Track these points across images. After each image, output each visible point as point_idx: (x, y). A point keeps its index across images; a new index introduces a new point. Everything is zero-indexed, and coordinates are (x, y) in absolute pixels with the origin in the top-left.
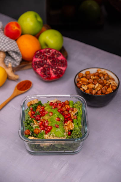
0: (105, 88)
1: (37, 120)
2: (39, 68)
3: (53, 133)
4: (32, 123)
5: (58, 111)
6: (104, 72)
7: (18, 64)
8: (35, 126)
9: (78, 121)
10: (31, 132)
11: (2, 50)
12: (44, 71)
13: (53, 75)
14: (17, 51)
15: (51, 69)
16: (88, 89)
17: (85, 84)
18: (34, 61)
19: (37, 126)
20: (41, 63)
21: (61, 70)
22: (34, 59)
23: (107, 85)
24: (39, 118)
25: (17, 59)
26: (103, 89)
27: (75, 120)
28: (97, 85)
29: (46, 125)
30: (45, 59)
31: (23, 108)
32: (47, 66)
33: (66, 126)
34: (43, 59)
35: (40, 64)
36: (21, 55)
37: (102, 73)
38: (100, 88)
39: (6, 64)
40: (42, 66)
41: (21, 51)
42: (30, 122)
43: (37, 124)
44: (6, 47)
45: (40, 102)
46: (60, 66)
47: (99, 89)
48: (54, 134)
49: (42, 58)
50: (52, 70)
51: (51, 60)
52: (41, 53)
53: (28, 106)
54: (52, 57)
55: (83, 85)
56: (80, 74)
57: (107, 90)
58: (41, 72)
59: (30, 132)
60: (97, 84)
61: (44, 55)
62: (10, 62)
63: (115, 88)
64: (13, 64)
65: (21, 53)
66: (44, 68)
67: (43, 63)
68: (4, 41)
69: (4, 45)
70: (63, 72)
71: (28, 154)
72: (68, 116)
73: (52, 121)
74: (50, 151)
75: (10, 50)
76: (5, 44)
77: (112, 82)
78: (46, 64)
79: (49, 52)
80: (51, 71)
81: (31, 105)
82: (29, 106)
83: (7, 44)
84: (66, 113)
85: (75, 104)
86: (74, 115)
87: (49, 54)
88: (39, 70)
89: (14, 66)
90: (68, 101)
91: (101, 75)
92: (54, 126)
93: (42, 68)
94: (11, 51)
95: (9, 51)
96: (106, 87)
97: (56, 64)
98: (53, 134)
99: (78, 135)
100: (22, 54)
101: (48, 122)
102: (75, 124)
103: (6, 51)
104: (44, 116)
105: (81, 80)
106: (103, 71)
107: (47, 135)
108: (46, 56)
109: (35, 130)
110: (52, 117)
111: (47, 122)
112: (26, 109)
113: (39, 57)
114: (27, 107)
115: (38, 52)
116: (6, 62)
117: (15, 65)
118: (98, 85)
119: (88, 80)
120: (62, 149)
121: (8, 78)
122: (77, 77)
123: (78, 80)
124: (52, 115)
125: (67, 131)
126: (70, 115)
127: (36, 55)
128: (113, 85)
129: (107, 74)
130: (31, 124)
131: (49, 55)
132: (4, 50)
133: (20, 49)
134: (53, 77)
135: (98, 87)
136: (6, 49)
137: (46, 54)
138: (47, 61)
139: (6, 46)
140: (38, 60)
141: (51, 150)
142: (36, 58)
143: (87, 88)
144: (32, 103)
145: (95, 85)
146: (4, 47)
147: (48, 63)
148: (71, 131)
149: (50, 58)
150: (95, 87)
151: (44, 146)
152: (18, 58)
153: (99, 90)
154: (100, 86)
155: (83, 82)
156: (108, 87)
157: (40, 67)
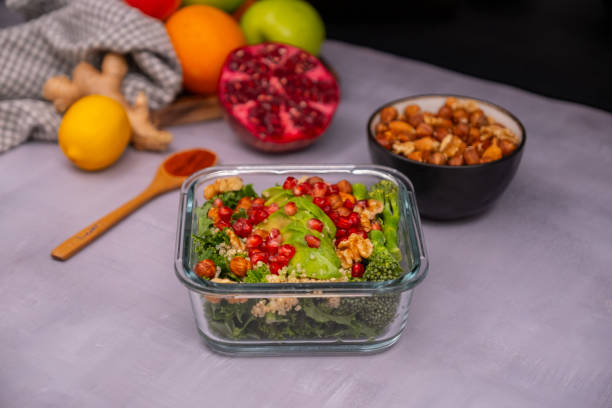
0: (477, 148)
1: (241, 234)
2: (241, 102)
3: (299, 265)
4: (223, 244)
5: (314, 202)
6: (470, 106)
7: (168, 98)
8: (232, 252)
9: (386, 237)
10: (219, 268)
11: (115, 48)
12: (259, 113)
13: (291, 129)
14: (166, 51)
15: (283, 107)
16: (416, 150)
17: (406, 137)
18: (227, 82)
19: (239, 251)
20: (250, 89)
21: (319, 113)
22: (227, 76)
23: (483, 138)
24: (247, 227)
25: (167, 78)
26: (470, 151)
27: (375, 232)
28: (448, 139)
29: (274, 243)
30: (262, 76)
31: (190, 205)
32: (269, 98)
33: (344, 248)
34: (256, 76)
35: (246, 91)
36: (180, 69)
37: (463, 110)
38: (460, 149)
39: (128, 97)
40: (253, 97)
41: (179, 56)
42: (215, 240)
43: (240, 246)
44: (129, 37)
45: (249, 188)
46: (316, 100)
47: (453, 151)
48: (303, 267)
49: (253, 73)
50: (287, 110)
51: (284, 80)
52: (248, 56)
53: (205, 197)
54: (287, 71)
55: (398, 142)
56: (386, 111)
57: (484, 155)
58: (248, 118)
59: (215, 266)
60: (445, 136)
61: (259, 65)
62: (143, 90)
63: (510, 147)
64: (152, 97)
65: (178, 62)
66: (259, 105)
67: (254, 86)
68: (123, 18)
69: (123, 31)
70: (325, 120)
71: (206, 355)
72: (350, 222)
73: (293, 231)
74: (287, 337)
75: (141, 47)
76: (125, 26)
77: (498, 132)
78: (265, 91)
79: (275, 53)
80: (285, 117)
81: (218, 193)
82: (211, 199)
83: (131, 27)
84: (343, 212)
85: (373, 188)
86: (371, 221)
87: (276, 59)
88: (241, 110)
89: (155, 105)
90: (347, 182)
91: (458, 114)
92: (301, 245)
93: (251, 104)
94: (146, 50)
95: (139, 51)
96: (480, 146)
97: (302, 94)
98: (299, 270)
99: (390, 272)
100: (183, 65)
101: (280, 237)
102: (376, 243)
103: (127, 48)
104: (266, 221)
105: (389, 130)
106: (463, 103)
107: (278, 274)
108: (267, 67)
109: (233, 263)
110: (294, 218)
111: (275, 237)
112: (200, 204)
113: (242, 67)
114: (201, 201)
115: (240, 53)
116: (128, 90)
117: (160, 101)
118: (452, 141)
119: (415, 127)
120: (332, 328)
121: (134, 144)
122: (377, 120)
123: (381, 127)
124: (295, 213)
125: (350, 261)
126: (359, 220)
127: (230, 61)
128: (503, 137)
129: (481, 112)
130: (217, 248)
131: (276, 62)
132: (121, 47)
133: (176, 48)
134: (290, 134)
135: (450, 146)
136: (128, 42)
137: (265, 61)
138: (268, 80)
139: (130, 32)
140: (239, 77)
141: (291, 333)
142: (232, 71)
143: (412, 148)
144: (222, 189)
145: (439, 140)
146: (123, 36)
147: (271, 90)
148: (364, 262)
149: (279, 73)
150: (439, 147)
151: (266, 313)
152: (169, 73)
153: (456, 155)
154: (459, 142)
155: (397, 133)
156: (488, 143)
157: (245, 99)
